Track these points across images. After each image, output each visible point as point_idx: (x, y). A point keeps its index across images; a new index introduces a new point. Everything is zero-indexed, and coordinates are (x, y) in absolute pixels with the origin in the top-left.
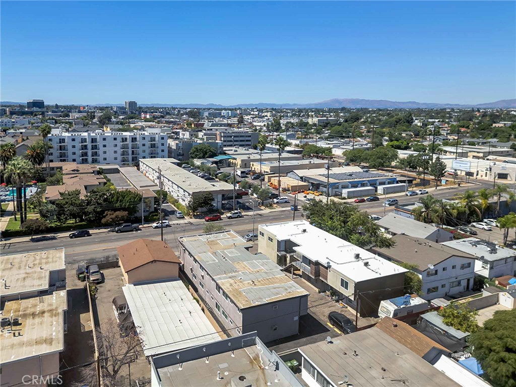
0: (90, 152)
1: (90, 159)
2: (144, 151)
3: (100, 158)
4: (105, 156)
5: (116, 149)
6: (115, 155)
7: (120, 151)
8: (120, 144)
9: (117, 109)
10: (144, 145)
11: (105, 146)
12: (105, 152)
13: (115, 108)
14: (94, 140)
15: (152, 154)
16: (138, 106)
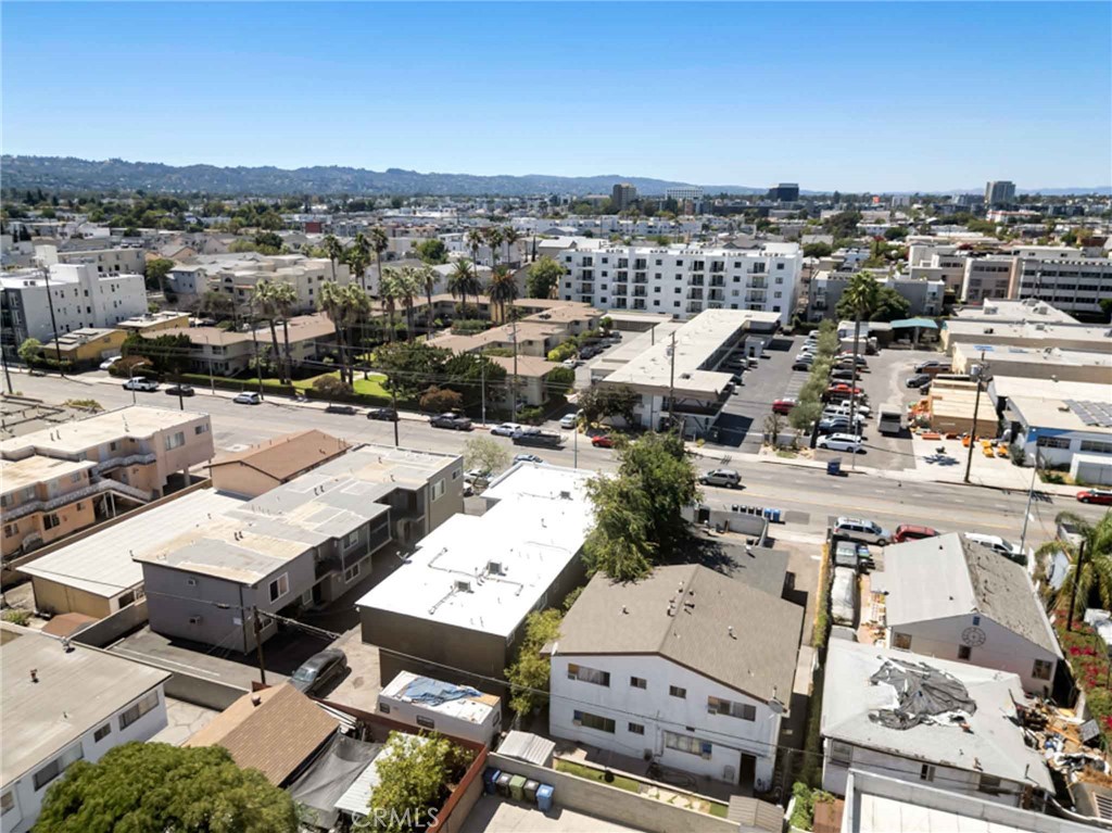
0: (631, 287)
1: (630, 300)
2: (736, 293)
3: (649, 301)
4: (657, 296)
5: (679, 284)
6: (677, 297)
7: (687, 289)
8: (688, 274)
9: (960, 200)
10: (737, 279)
11: (658, 276)
12: (658, 290)
13: (957, 198)
14: (640, 263)
15: (753, 300)
16: (1017, 194)
